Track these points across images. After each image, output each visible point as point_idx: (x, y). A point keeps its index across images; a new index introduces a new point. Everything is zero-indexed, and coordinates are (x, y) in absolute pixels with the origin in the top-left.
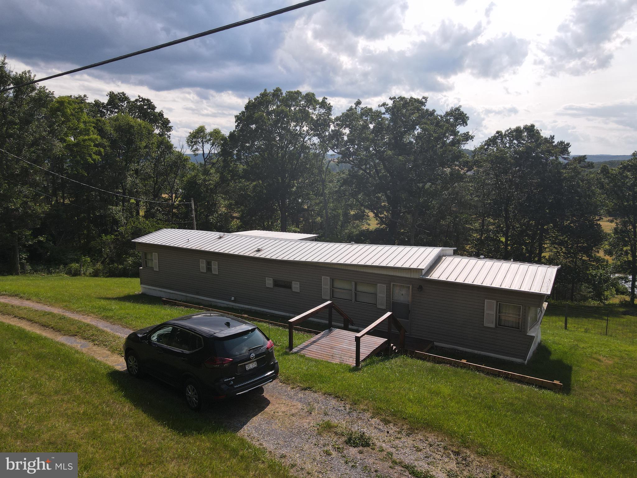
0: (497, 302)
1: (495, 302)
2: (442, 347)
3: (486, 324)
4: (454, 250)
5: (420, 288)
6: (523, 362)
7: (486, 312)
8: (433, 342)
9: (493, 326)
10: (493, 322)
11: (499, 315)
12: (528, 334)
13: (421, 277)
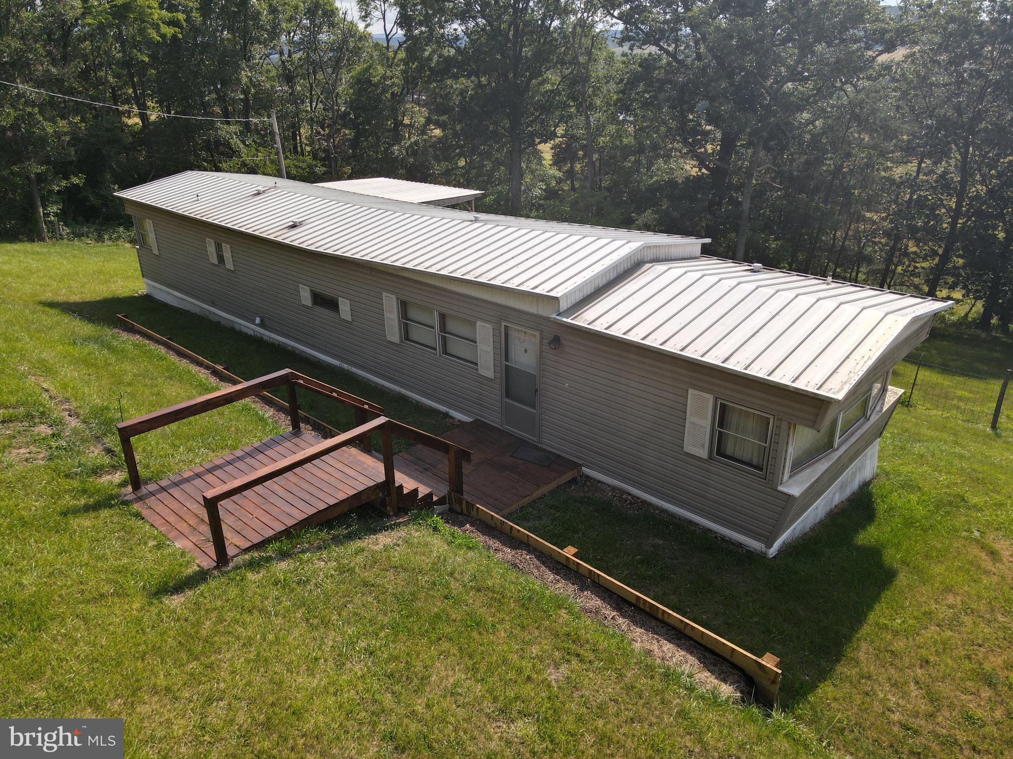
0: (716, 399)
1: (710, 398)
2: (599, 482)
3: (689, 448)
4: (704, 246)
5: (556, 342)
6: (764, 550)
7: (690, 418)
8: (581, 465)
9: (703, 453)
10: (703, 446)
11: (720, 433)
12: (780, 488)
13: (554, 316)
